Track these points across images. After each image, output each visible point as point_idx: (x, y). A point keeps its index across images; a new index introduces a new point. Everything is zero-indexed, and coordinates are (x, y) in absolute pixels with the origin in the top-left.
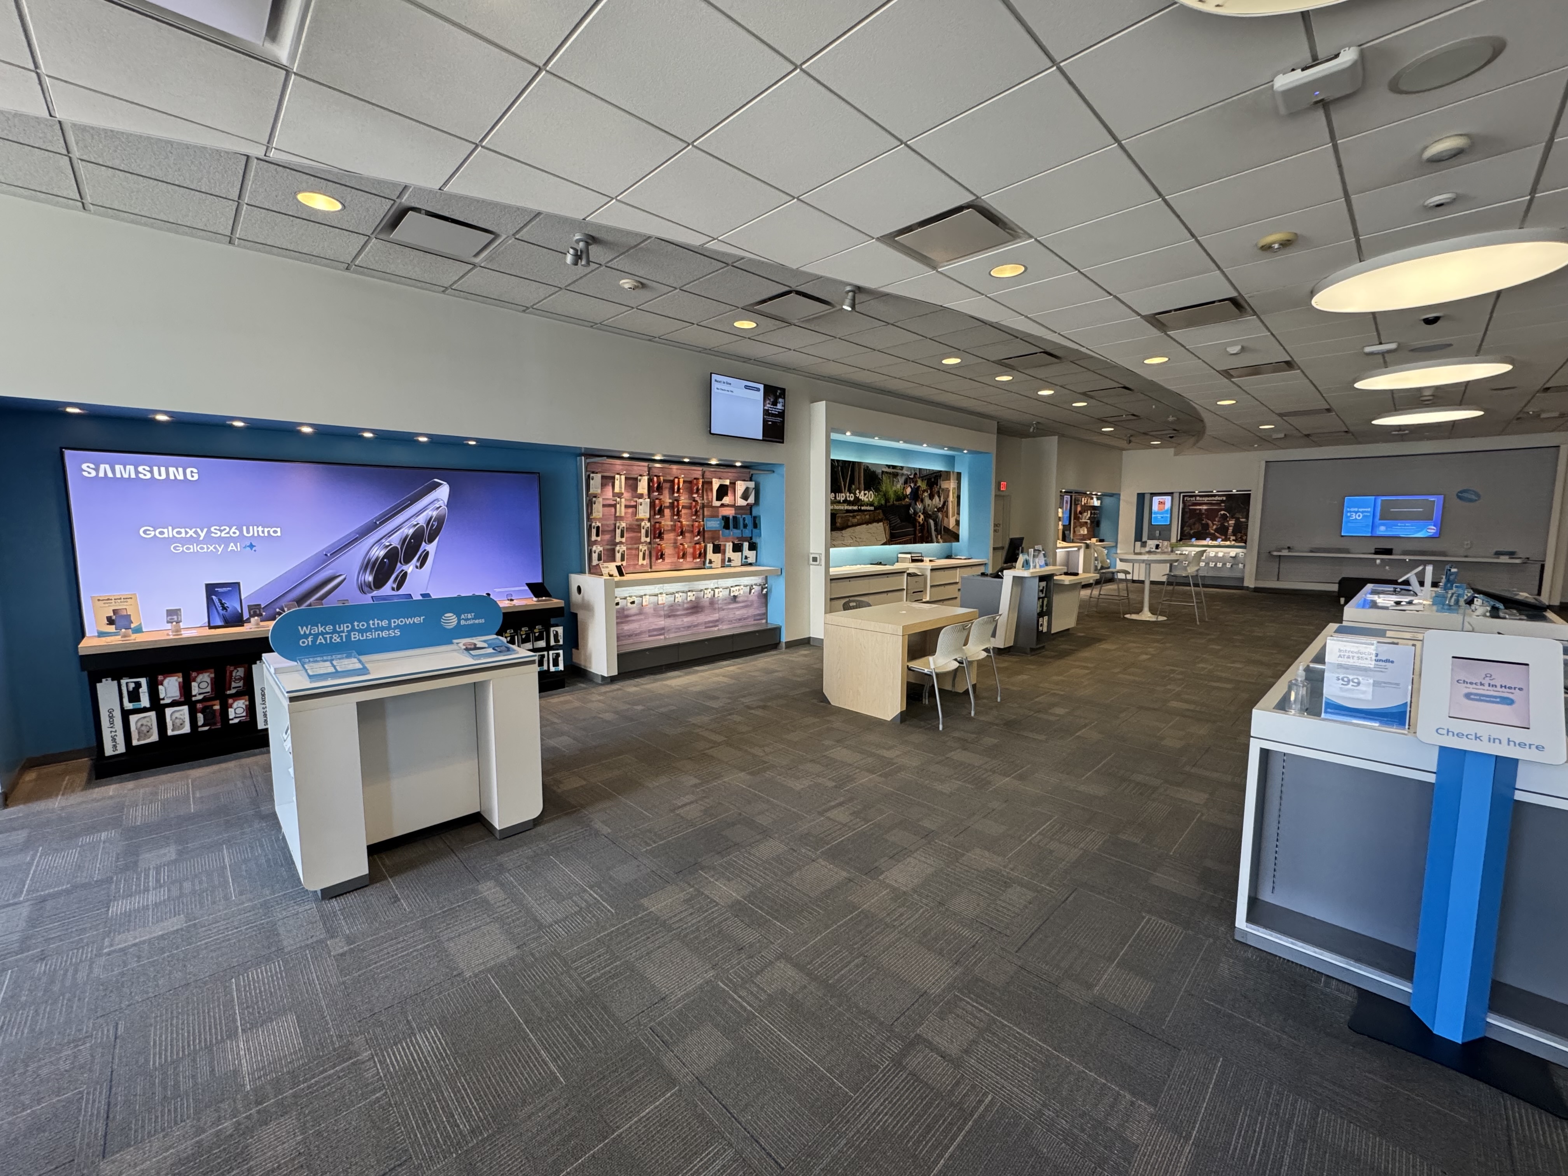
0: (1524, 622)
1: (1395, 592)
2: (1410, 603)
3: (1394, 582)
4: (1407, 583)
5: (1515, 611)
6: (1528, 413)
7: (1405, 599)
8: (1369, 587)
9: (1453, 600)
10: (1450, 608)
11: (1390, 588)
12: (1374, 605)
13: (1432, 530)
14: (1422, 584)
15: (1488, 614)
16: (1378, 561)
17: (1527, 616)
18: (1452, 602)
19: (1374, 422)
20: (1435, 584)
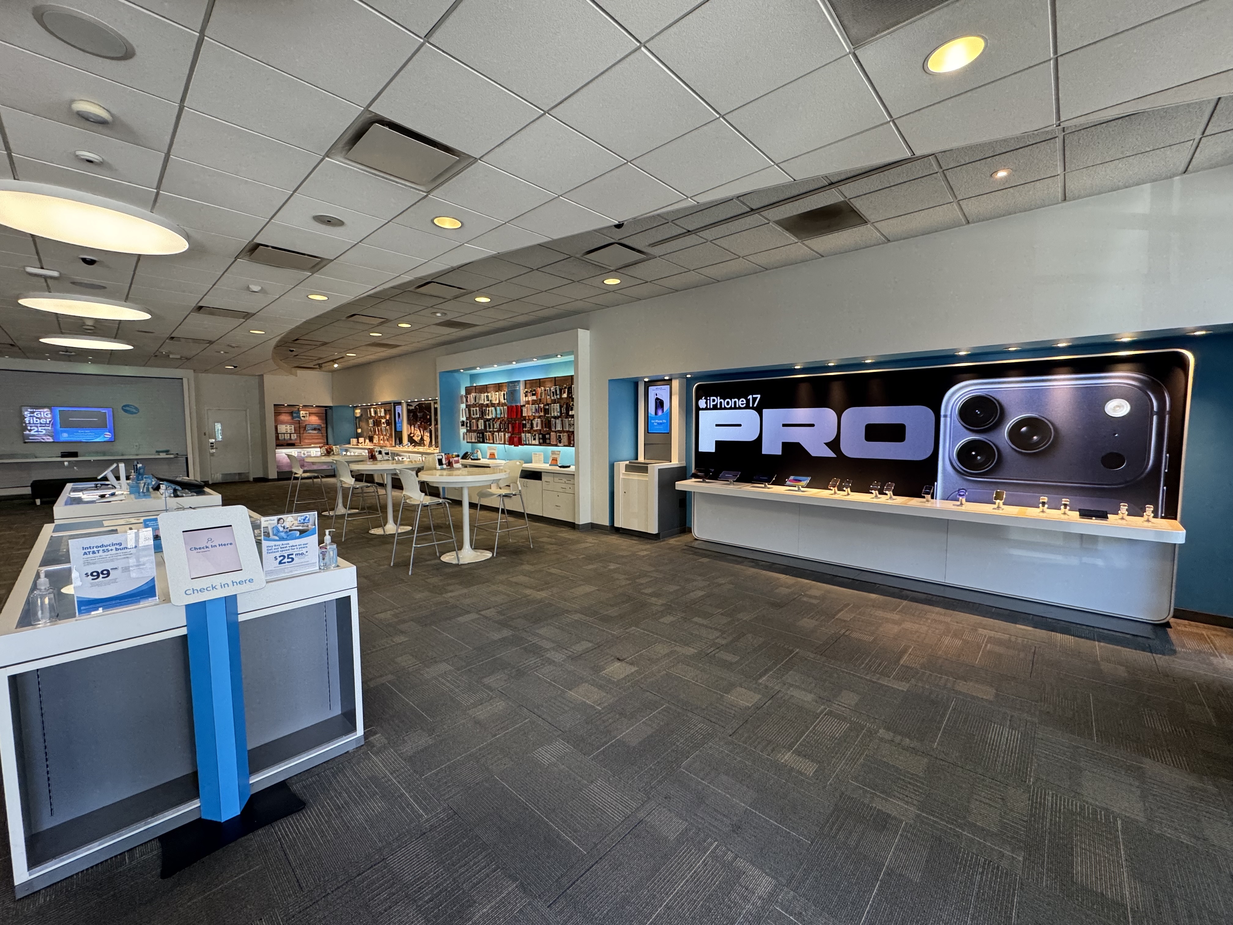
0: (195, 497)
1: (96, 487)
2: (113, 495)
3: (95, 479)
4: (105, 479)
5: (187, 491)
6: (162, 353)
7: (108, 492)
8: (69, 486)
9: (145, 489)
10: (146, 494)
11: (92, 484)
12: (79, 501)
13: (108, 436)
14: (118, 478)
15: (172, 495)
16: (66, 463)
17: (195, 492)
18: (145, 491)
19: (41, 340)
20: (128, 478)
